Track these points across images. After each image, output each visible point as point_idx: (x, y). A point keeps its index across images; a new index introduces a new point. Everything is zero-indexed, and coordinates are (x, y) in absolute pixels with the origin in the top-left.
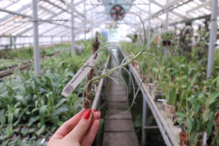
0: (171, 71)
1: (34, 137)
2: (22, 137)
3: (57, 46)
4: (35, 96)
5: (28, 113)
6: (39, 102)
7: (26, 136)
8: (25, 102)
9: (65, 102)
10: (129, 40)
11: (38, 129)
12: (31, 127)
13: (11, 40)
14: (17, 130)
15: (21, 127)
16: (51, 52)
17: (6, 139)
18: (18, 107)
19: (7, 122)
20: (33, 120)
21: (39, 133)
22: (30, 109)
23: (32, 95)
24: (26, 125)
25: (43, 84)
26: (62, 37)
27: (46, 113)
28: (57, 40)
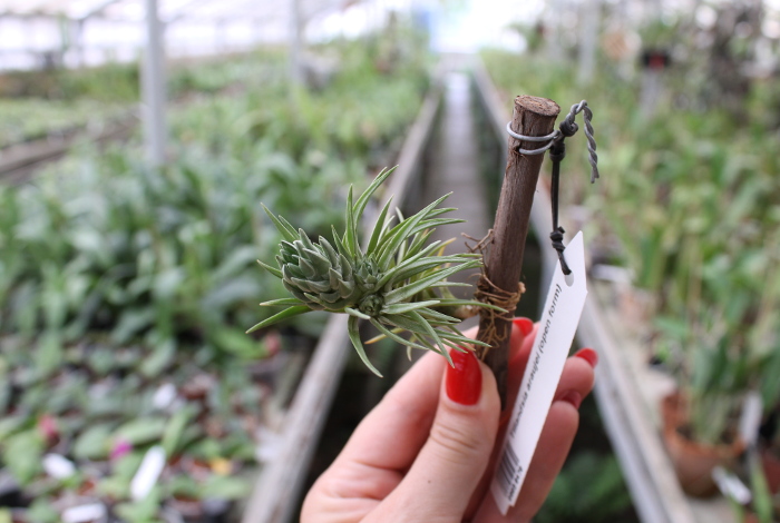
0: (659, 167)
1: (132, 382)
2: (92, 377)
3: (238, 57)
4: (143, 238)
5: (116, 295)
7: (106, 375)
8: (105, 258)
9: (251, 265)
11: (147, 352)
12: (127, 345)
14: (76, 354)
15: (92, 345)
16: (212, 79)
17: (35, 384)
18: (82, 273)
19: (41, 325)
20: (131, 322)
21: (153, 365)
22: (125, 281)
23: (132, 229)
24: (103, 336)
25: (174, 196)
26: (258, 22)
27: (178, 298)
28: (241, 35)
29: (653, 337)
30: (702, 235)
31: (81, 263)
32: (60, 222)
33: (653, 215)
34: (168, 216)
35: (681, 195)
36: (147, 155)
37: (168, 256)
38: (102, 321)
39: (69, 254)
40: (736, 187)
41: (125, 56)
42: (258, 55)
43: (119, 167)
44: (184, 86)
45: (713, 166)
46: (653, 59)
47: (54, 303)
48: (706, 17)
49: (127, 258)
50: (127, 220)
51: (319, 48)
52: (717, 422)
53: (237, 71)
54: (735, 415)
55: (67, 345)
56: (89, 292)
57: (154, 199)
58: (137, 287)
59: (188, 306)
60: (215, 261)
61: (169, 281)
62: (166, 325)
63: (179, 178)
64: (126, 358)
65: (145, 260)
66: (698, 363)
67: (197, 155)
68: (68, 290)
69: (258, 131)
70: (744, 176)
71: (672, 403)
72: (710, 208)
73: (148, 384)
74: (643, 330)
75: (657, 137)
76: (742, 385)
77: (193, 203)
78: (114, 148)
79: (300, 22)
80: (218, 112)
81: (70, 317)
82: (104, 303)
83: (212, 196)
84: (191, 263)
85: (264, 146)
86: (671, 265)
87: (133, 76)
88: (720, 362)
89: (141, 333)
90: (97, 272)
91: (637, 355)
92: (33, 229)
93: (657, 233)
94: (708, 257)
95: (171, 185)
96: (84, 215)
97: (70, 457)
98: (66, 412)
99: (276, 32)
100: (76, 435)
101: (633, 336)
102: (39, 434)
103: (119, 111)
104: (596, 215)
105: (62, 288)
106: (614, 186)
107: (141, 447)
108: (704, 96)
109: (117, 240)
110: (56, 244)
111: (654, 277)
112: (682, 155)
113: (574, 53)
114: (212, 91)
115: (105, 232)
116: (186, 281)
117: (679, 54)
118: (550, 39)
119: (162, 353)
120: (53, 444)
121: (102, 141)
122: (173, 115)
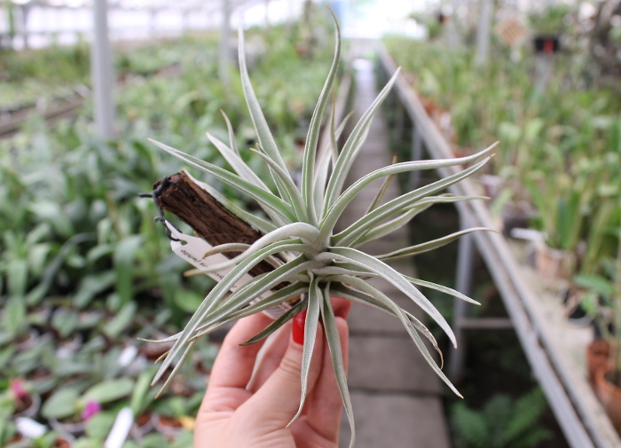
0: (563, 137)
1: (96, 343)
2: (58, 339)
3: (170, 43)
4: (99, 207)
5: (76, 261)
6: (114, 228)
7: (71, 337)
8: (64, 226)
10: (416, 32)
11: (110, 315)
12: (87, 308)
13: (11, 19)
14: (39, 318)
15: (55, 308)
16: (149, 63)
18: (42, 241)
19: (4, 291)
20: (92, 285)
21: (114, 327)
22: (84, 248)
23: (89, 200)
24: (67, 301)
25: (125, 167)
26: (186, 13)
27: (137, 262)
28: (171, 23)
30: (614, 198)
32: (18, 192)
33: (563, 181)
35: (584, 164)
37: (124, 225)
38: (64, 286)
39: (29, 223)
42: (185, 41)
43: (71, 141)
44: (125, 69)
46: (546, 44)
47: (16, 270)
48: (587, 10)
49: (85, 225)
50: (84, 191)
53: (170, 56)
55: (30, 310)
56: (49, 257)
57: (106, 170)
58: (95, 253)
59: (145, 269)
61: (128, 247)
62: (126, 289)
64: (88, 320)
65: (104, 226)
67: (141, 130)
68: (31, 257)
69: (196, 109)
73: (110, 345)
74: (563, 285)
77: (141, 174)
80: (156, 91)
81: (32, 283)
82: (65, 267)
83: (160, 167)
84: (146, 231)
85: (206, 121)
86: (586, 228)
89: (102, 295)
90: (57, 239)
93: (575, 199)
95: (121, 158)
96: (41, 185)
97: (41, 419)
98: (31, 375)
99: (206, 20)
100: (45, 397)
101: (549, 290)
102: (10, 395)
104: (507, 183)
105: (25, 255)
107: (111, 406)
112: (580, 129)
114: (145, 74)
115: (63, 203)
116: (142, 245)
119: (125, 315)
120: (23, 405)
122: (117, 94)
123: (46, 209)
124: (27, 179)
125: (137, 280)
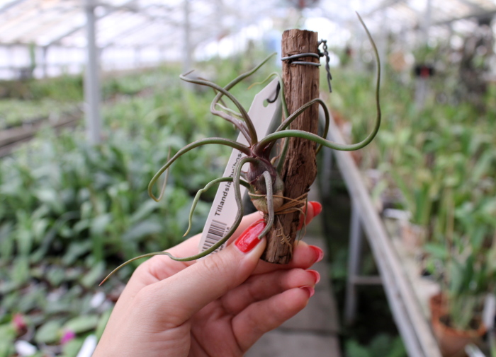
0: (427, 142)
1: (76, 290)
2: (50, 287)
3: (149, 71)
4: (84, 193)
5: (66, 232)
6: (93, 210)
7: (59, 285)
8: (59, 207)
9: (156, 211)
11: (86, 270)
13: (33, 56)
14: (38, 272)
15: (49, 265)
16: (132, 86)
17: (11, 292)
18: (44, 217)
19: (15, 252)
20: (76, 249)
21: (89, 280)
22: (72, 223)
23: (77, 188)
24: (57, 260)
25: (106, 165)
26: (162, 48)
27: (107, 233)
28: (151, 56)
29: (424, 257)
30: (455, 188)
31: (43, 210)
32: (29, 183)
33: (424, 175)
34: (101, 178)
35: (442, 161)
36: (87, 137)
37: (101, 206)
38: (56, 250)
39: (35, 204)
40: (478, 155)
41: (74, 70)
42: (163, 69)
43: (69, 145)
44: (113, 90)
45: (463, 141)
46: (422, 71)
47: (24, 237)
48: (457, 43)
49: (73, 207)
50: (74, 182)
51: (202, 65)
52: (467, 315)
53: (148, 80)
54: (479, 309)
55: (32, 266)
56: (48, 229)
57: (92, 167)
58: (80, 226)
59: (113, 239)
60: (132, 209)
61: (101, 223)
62: (99, 252)
63: (108, 153)
64: (72, 274)
65: (86, 208)
66: (454, 274)
67: (121, 138)
68: (34, 228)
69: (162, 121)
70: (483, 148)
71: (437, 301)
72: (460, 170)
73: (87, 292)
74: (418, 252)
75: (426, 123)
76: (483, 289)
77: (118, 170)
78: (66, 132)
79: (190, 48)
80: (135, 108)
81: (35, 247)
82: (58, 237)
83: (130, 165)
84: (115, 211)
85: (165, 131)
86: (435, 208)
87: (79, 83)
88: (468, 273)
89: (83, 257)
90: (53, 216)
91: (414, 269)
92: (11, 187)
93: (426, 188)
94: (459, 204)
95: (103, 158)
96: (45, 178)
97: (33, 343)
98: (31, 311)
99: (174, 54)
100: (38, 327)
101: (411, 255)
102: (13, 326)
103: (70, 107)
104: (385, 175)
105: (30, 227)
106: (397, 156)
107: (82, 335)
108: (456, 94)
109: (66, 195)
110: (26, 198)
111: (424, 218)
112: (442, 134)
113: (370, 67)
114: (132, 94)
115: (58, 190)
116: (112, 222)
117: (440, 67)
118: (355, 57)
119: (96, 270)
120: (22, 333)
121: (58, 127)
122: (105, 110)
123: (47, 195)
124: (36, 173)
125: (107, 247)
